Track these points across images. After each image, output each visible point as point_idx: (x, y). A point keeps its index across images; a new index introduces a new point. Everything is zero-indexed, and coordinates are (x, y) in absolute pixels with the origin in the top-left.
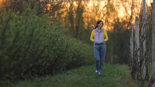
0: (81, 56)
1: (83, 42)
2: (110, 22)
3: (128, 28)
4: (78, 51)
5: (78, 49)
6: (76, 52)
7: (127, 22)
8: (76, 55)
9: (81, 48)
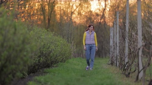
0: (51, 53)
1: (55, 35)
2: (82, 14)
3: (102, 21)
4: (48, 47)
5: (47, 44)
6: (44, 48)
7: (101, 15)
8: (44, 52)
9: (52, 43)
